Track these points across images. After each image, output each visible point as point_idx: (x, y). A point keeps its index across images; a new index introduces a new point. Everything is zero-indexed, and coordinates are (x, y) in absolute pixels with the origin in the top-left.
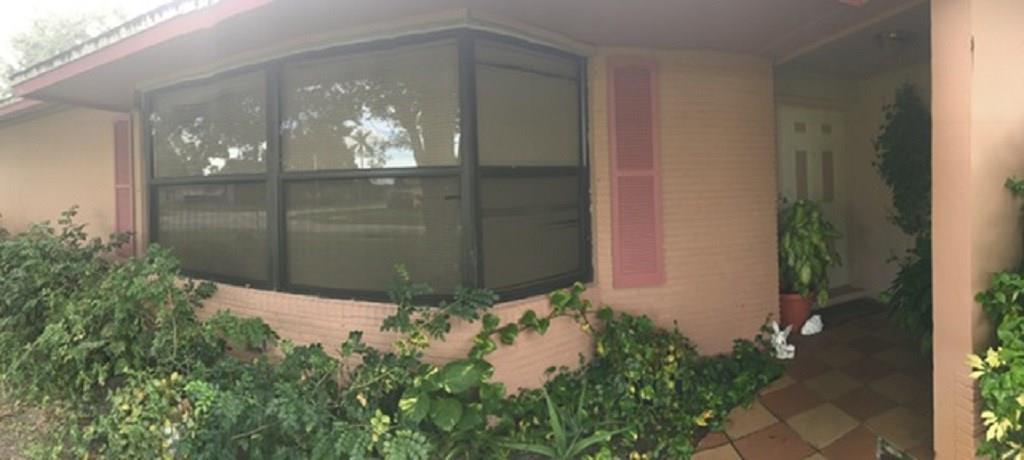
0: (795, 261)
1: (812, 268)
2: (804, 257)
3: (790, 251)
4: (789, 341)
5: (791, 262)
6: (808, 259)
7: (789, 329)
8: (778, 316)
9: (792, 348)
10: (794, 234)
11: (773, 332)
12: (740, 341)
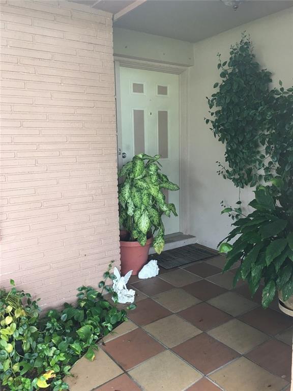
0: (134, 211)
1: (150, 217)
2: (143, 207)
3: (130, 201)
4: (129, 286)
5: (130, 212)
6: (146, 209)
7: (129, 274)
8: (119, 263)
9: (132, 292)
10: (133, 185)
11: (114, 277)
12: (83, 288)
